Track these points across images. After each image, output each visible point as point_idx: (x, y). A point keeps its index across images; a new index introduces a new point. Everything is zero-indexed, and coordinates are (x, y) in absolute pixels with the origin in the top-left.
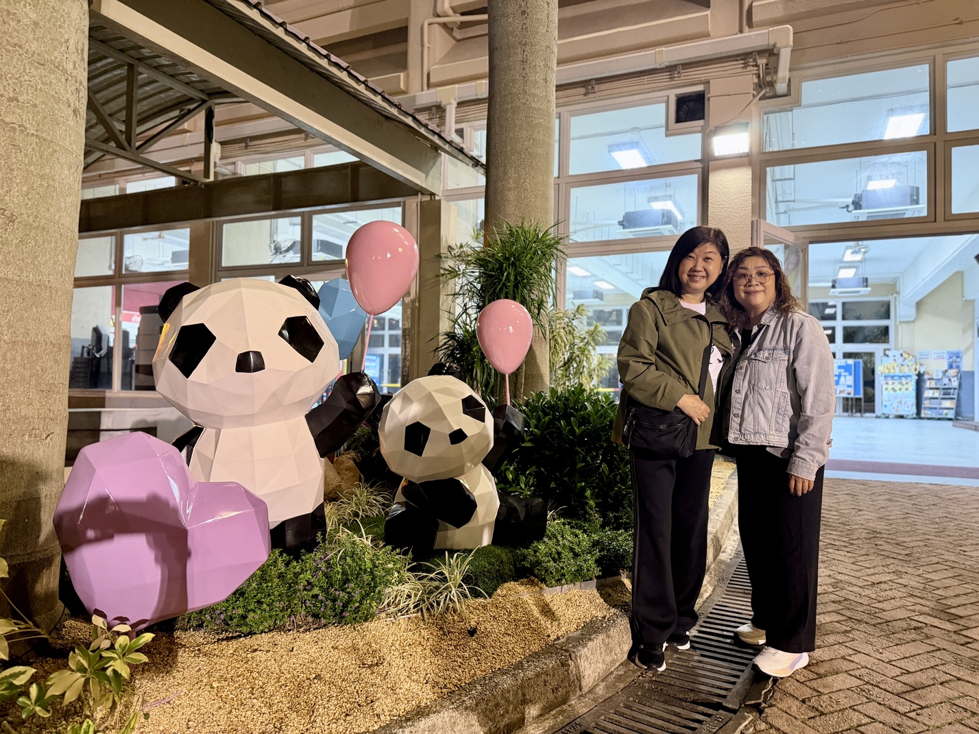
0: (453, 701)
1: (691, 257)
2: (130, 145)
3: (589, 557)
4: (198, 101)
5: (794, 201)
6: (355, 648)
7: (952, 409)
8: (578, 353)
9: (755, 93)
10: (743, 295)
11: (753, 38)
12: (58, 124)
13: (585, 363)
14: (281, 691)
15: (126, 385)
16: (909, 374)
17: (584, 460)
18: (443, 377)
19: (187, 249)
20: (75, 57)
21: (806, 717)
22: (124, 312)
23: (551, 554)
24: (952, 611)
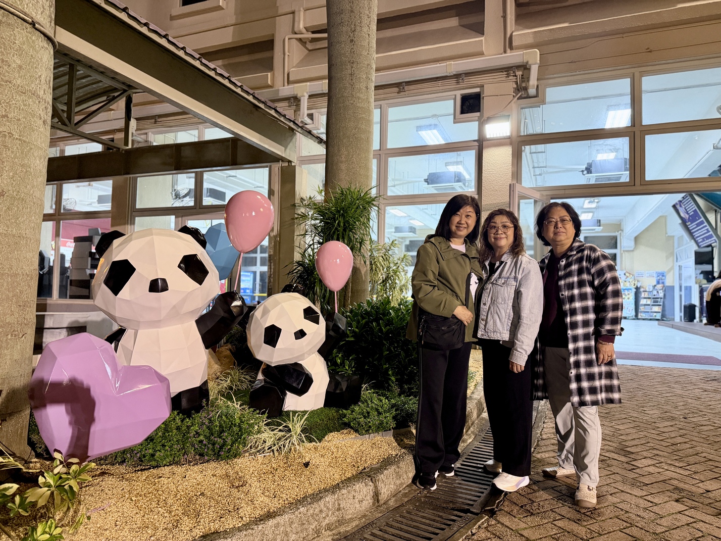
0: (291, 508)
1: (457, 214)
2: (70, 122)
3: (388, 414)
4: (121, 90)
5: (546, 167)
6: (227, 476)
7: (659, 312)
8: (392, 274)
9: (515, 94)
10: (493, 240)
11: (513, 57)
12: (33, 131)
13: (397, 281)
14: (178, 503)
15: (62, 294)
16: (630, 288)
17: (389, 349)
18: (291, 294)
19: (110, 193)
20: (45, 87)
21: (522, 516)
22: (62, 239)
23: (363, 413)
24: (628, 449)
